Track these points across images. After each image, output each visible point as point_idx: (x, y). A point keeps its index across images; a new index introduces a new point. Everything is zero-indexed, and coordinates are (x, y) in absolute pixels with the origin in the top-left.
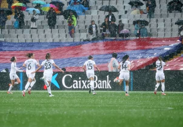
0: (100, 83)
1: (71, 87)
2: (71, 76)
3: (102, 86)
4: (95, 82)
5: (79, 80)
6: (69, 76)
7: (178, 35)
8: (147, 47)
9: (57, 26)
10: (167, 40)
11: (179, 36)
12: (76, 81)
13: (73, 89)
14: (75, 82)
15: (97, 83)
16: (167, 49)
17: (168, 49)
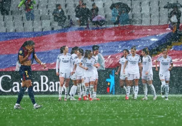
0: (52, 84)
1: (10, 90)
2: (10, 77)
3: (55, 89)
4: (45, 83)
5: (21, 82)
6: (7, 77)
7: (168, 22)
8: (128, 37)
9: (12, 11)
10: (154, 28)
11: (170, 23)
12: (18, 83)
13: (12, 93)
14: (16, 85)
15: (47, 86)
16: (154, 40)
17: (156, 40)
